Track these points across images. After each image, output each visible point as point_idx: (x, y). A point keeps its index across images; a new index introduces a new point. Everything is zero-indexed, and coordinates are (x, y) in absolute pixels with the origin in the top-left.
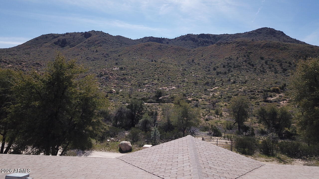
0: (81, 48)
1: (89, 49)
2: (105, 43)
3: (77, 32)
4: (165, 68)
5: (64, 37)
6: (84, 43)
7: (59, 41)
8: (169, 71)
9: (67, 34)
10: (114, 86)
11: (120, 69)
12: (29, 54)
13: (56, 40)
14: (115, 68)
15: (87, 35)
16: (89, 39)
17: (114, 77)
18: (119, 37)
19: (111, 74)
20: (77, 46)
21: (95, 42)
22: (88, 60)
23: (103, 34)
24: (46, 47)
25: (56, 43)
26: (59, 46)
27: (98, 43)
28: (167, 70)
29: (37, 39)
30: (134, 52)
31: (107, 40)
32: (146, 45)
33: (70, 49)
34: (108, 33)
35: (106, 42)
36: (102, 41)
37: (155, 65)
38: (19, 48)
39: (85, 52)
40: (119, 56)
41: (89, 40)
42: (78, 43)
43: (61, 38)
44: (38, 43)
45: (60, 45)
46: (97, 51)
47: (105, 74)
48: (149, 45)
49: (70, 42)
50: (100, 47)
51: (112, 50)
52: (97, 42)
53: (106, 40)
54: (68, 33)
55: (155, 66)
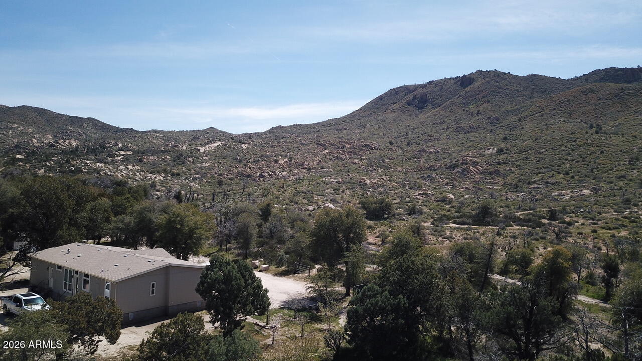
0: (451, 109)
1: (464, 110)
2: (499, 95)
3: (448, 77)
4: (597, 146)
5: (424, 91)
6: (459, 97)
7: (415, 98)
8: (602, 152)
9: (431, 83)
10: (466, 188)
11: (497, 152)
12: (364, 127)
13: (411, 96)
14: (489, 149)
15: (465, 81)
16: (468, 89)
17: (477, 169)
18: (533, 78)
19: (474, 162)
20: (444, 105)
21: (478, 94)
22: (458, 131)
23: (499, 75)
24: (393, 111)
25: (409, 104)
26: (415, 108)
27: (484, 97)
28: (599, 150)
29: (381, 98)
30: (555, 109)
31: (502, 89)
32: (584, 92)
33: (433, 111)
34: (509, 73)
35: (499, 92)
36: (492, 91)
37: (575, 141)
38: (354, 116)
39: (456, 117)
40: (520, 120)
41: (466, 92)
42: (448, 99)
43: (419, 91)
44: (382, 105)
45: (416, 106)
46: (479, 113)
47: (462, 164)
48: (592, 91)
49: (433, 98)
50: (485, 105)
51: (509, 108)
52: (482, 95)
53: (500, 88)
54: (433, 81)
55: (574, 143)
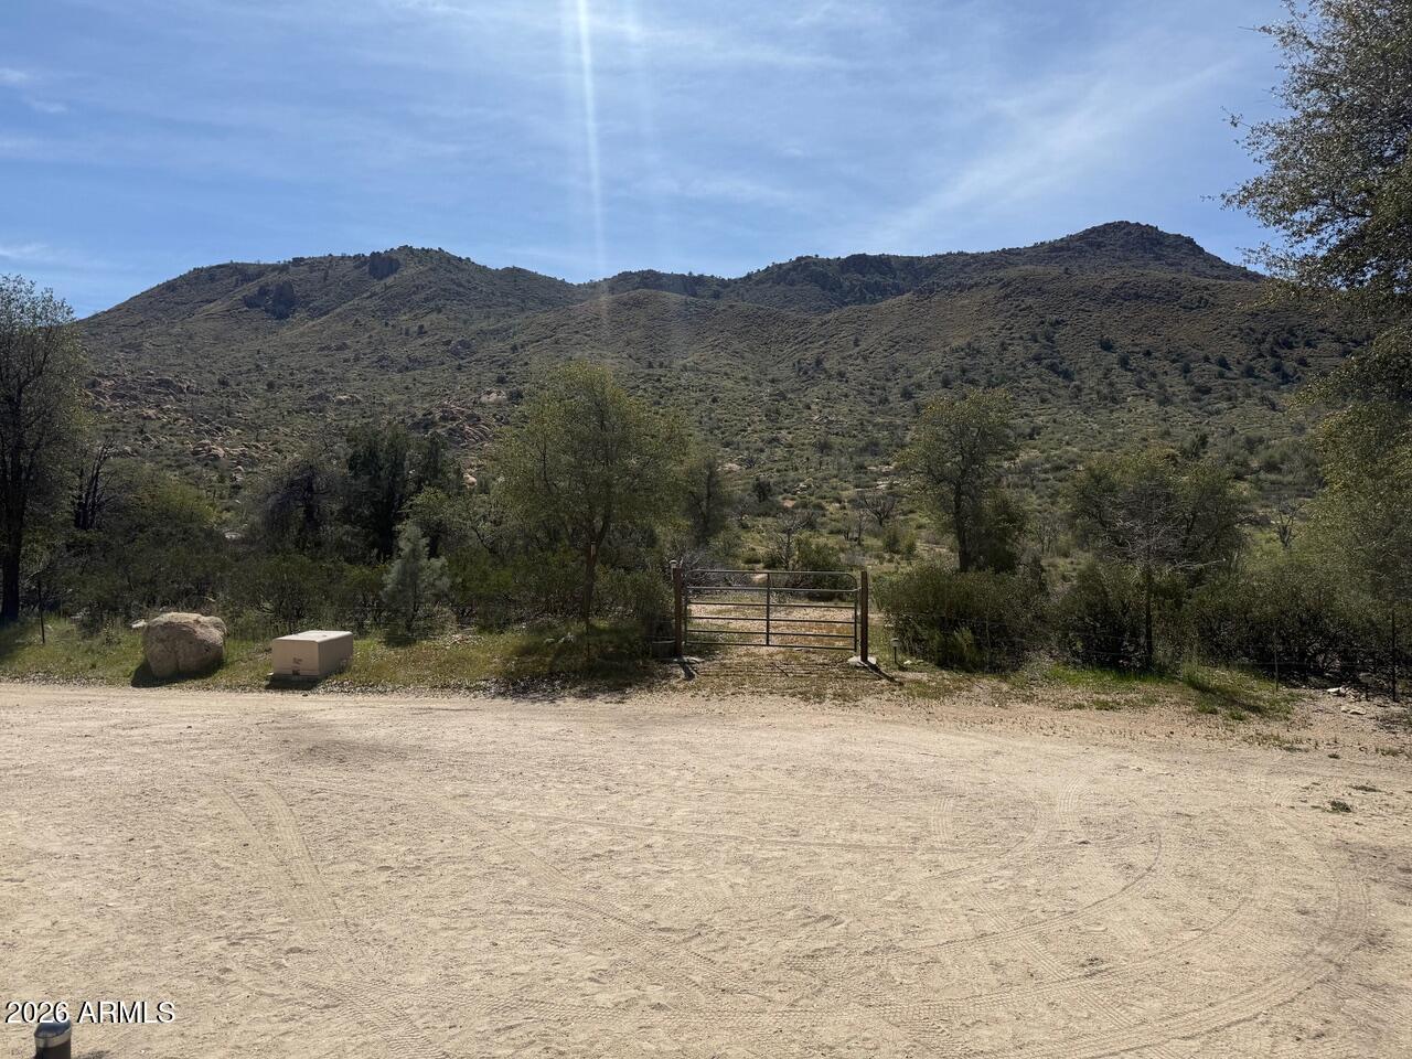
0: (357, 321)
1: (387, 324)
2: (458, 298)
3: (337, 253)
4: (701, 390)
5: (285, 277)
6: (370, 297)
7: (263, 292)
8: (714, 400)
9: (297, 261)
10: (479, 466)
11: (509, 399)
12: (138, 348)
13: (251, 288)
14: (489, 393)
15: (381, 265)
16: (389, 280)
17: (482, 432)
18: (515, 274)
19: (470, 417)
20: (338, 310)
21: (414, 293)
22: (382, 367)
23: (449, 261)
24: (209, 317)
25: (250, 303)
26: (265, 315)
27: (426, 300)
28: (708, 397)
29: (170, 286)
30: (577, 332)
31: (464, 287)
32: (625, 304)
33: (311, 323)
34: (468, 259)
35: (458, 293)
36: (445, 290)
37: (659, 380)
38: (99, 324)
39: (370, 337)
40: (514, 348)
41: (387, 288)
42: (343, 299)
43: (271, 277)
44: (177, 303)
45: (267, 311)
46: (422, 332)
47: (443, 419)
48: (638, 304)
49: (308, 295)
50: (434, 316)
51: (484, 325)
52: (423, 295)
53: (460, 285)
54: (302, 259)
55: (657, 384)
